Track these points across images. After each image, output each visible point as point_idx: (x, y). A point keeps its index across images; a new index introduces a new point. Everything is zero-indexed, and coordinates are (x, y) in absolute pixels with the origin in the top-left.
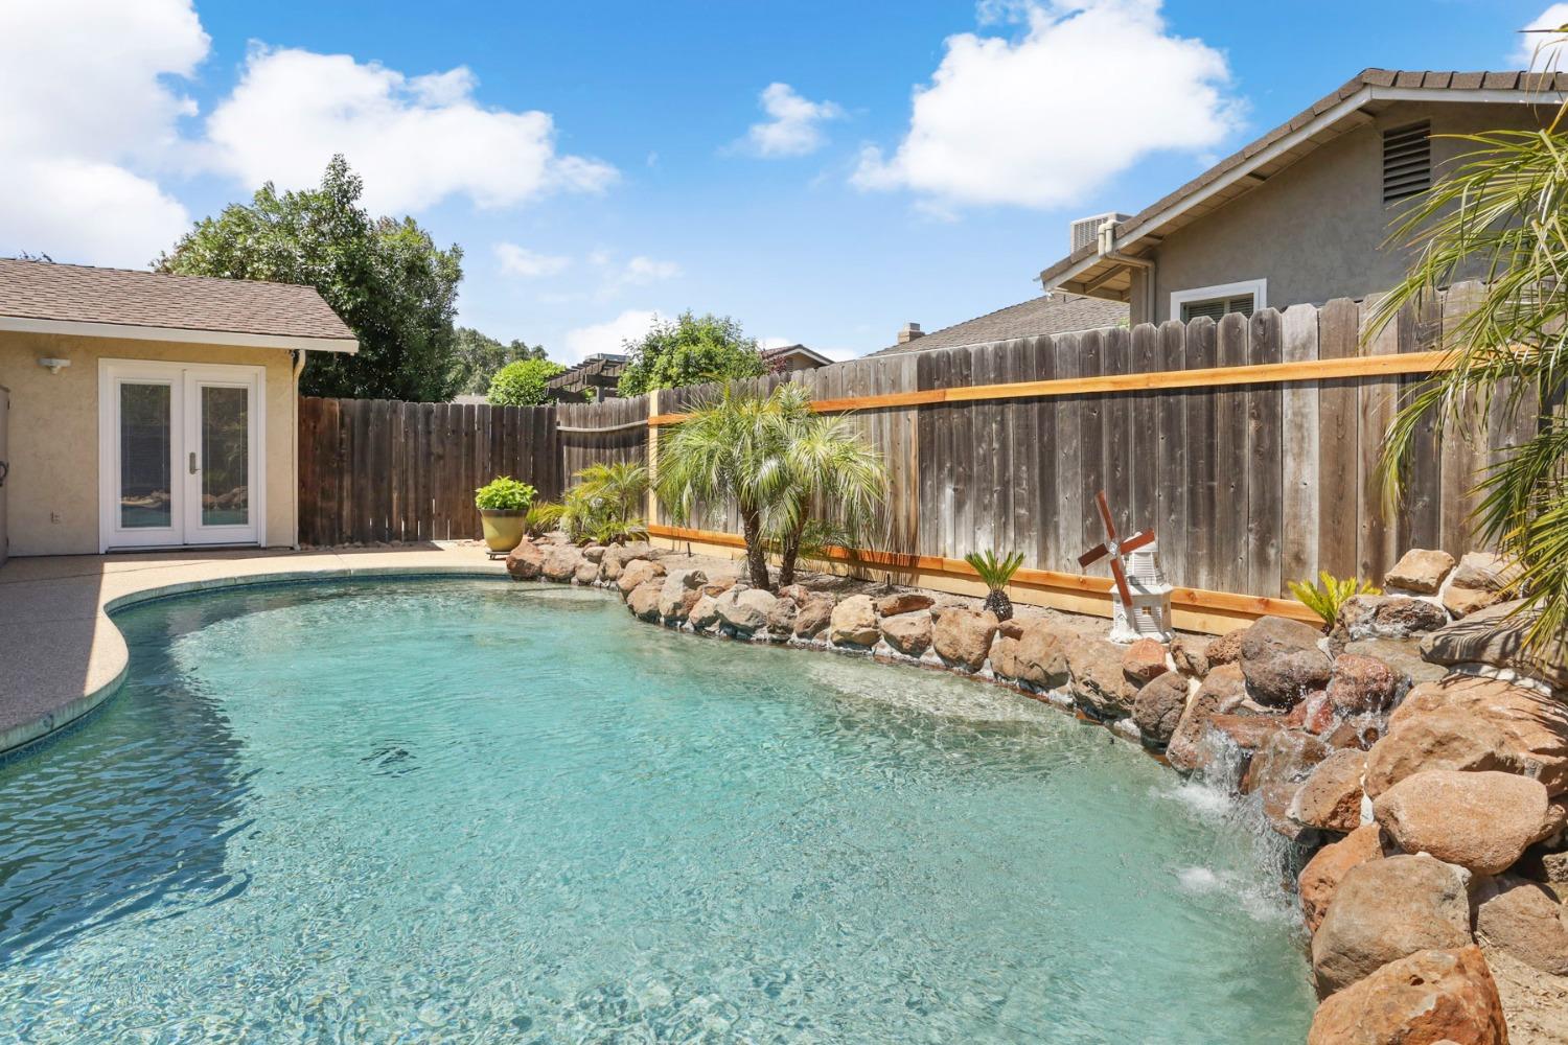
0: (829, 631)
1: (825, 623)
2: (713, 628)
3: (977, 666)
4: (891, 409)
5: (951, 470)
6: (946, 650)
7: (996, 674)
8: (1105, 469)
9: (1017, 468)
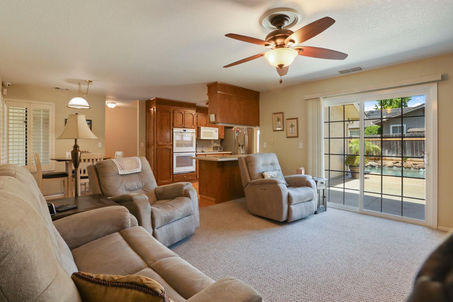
0: (386, 166)
1: (385, 165)
2: (369, 166)
3: (411, 168)
4: (375, 141)
5: (387, 148)
6: (405, 167)
7: (414, 169)
8: (414, 148)
9: (400, 148)
